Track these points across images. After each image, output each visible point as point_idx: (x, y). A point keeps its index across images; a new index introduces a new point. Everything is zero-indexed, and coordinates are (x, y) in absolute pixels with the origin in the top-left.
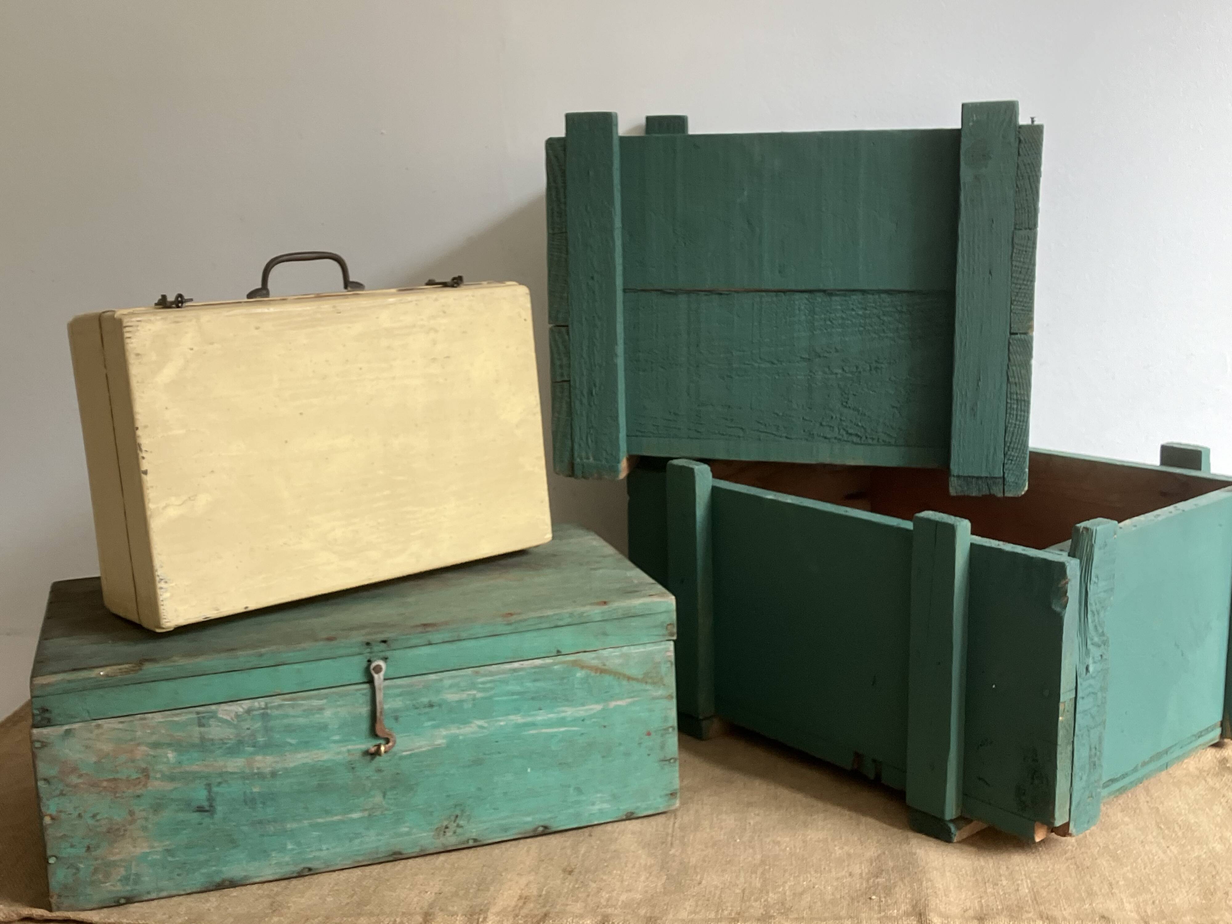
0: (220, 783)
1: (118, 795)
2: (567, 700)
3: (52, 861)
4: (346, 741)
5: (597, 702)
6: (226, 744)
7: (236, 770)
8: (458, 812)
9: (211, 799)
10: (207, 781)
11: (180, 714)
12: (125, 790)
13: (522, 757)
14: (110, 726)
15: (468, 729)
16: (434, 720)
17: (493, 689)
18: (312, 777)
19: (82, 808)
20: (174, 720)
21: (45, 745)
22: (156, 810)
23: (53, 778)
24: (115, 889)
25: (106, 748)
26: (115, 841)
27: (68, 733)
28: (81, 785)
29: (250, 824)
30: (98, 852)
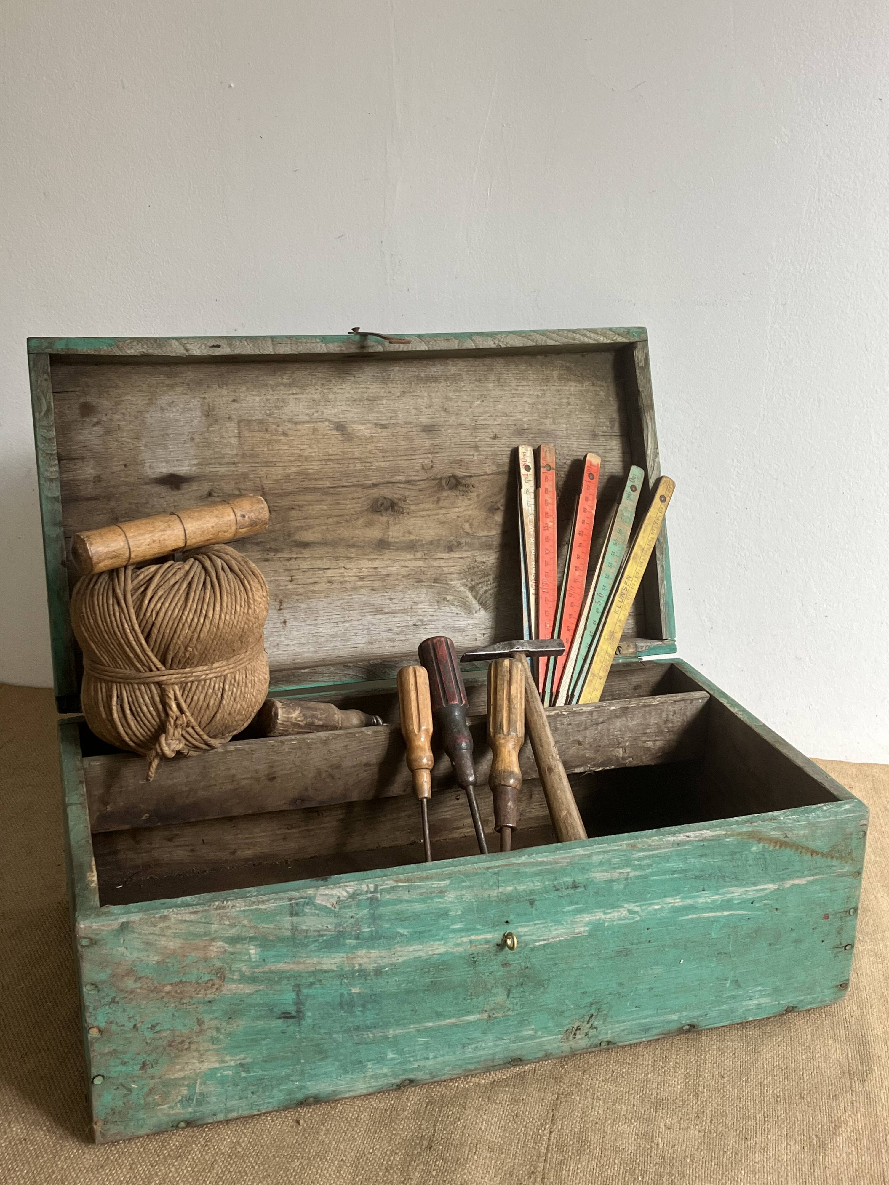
0: (312, 984)
1: (185, 1001)
2: (737, 879)
3: (98, 1081)
4: (468, 930)
5: (773, 881)
6: (322, 936)
7: (334, 968)
8: (593, 1011)
9: (299, 1003)
10: (297, 982)
11: (268, 900)
12: (194, 994)
13: (675, 946)
14: (179, 917)
15: (615, 915)
16: (577, 904)
17: (650, 866)
18: (425, 973)
19: (138, 1018)
20: (260, 909)
21: (93, 942)
22: (230, 1018)
23: (103, 982)
24: (174, 1112)
25: (173, 944)
26: (177, 1056)
27: (124, 927)
28: (138, 990)
29: (345, 1030)
30: (156, 1070)
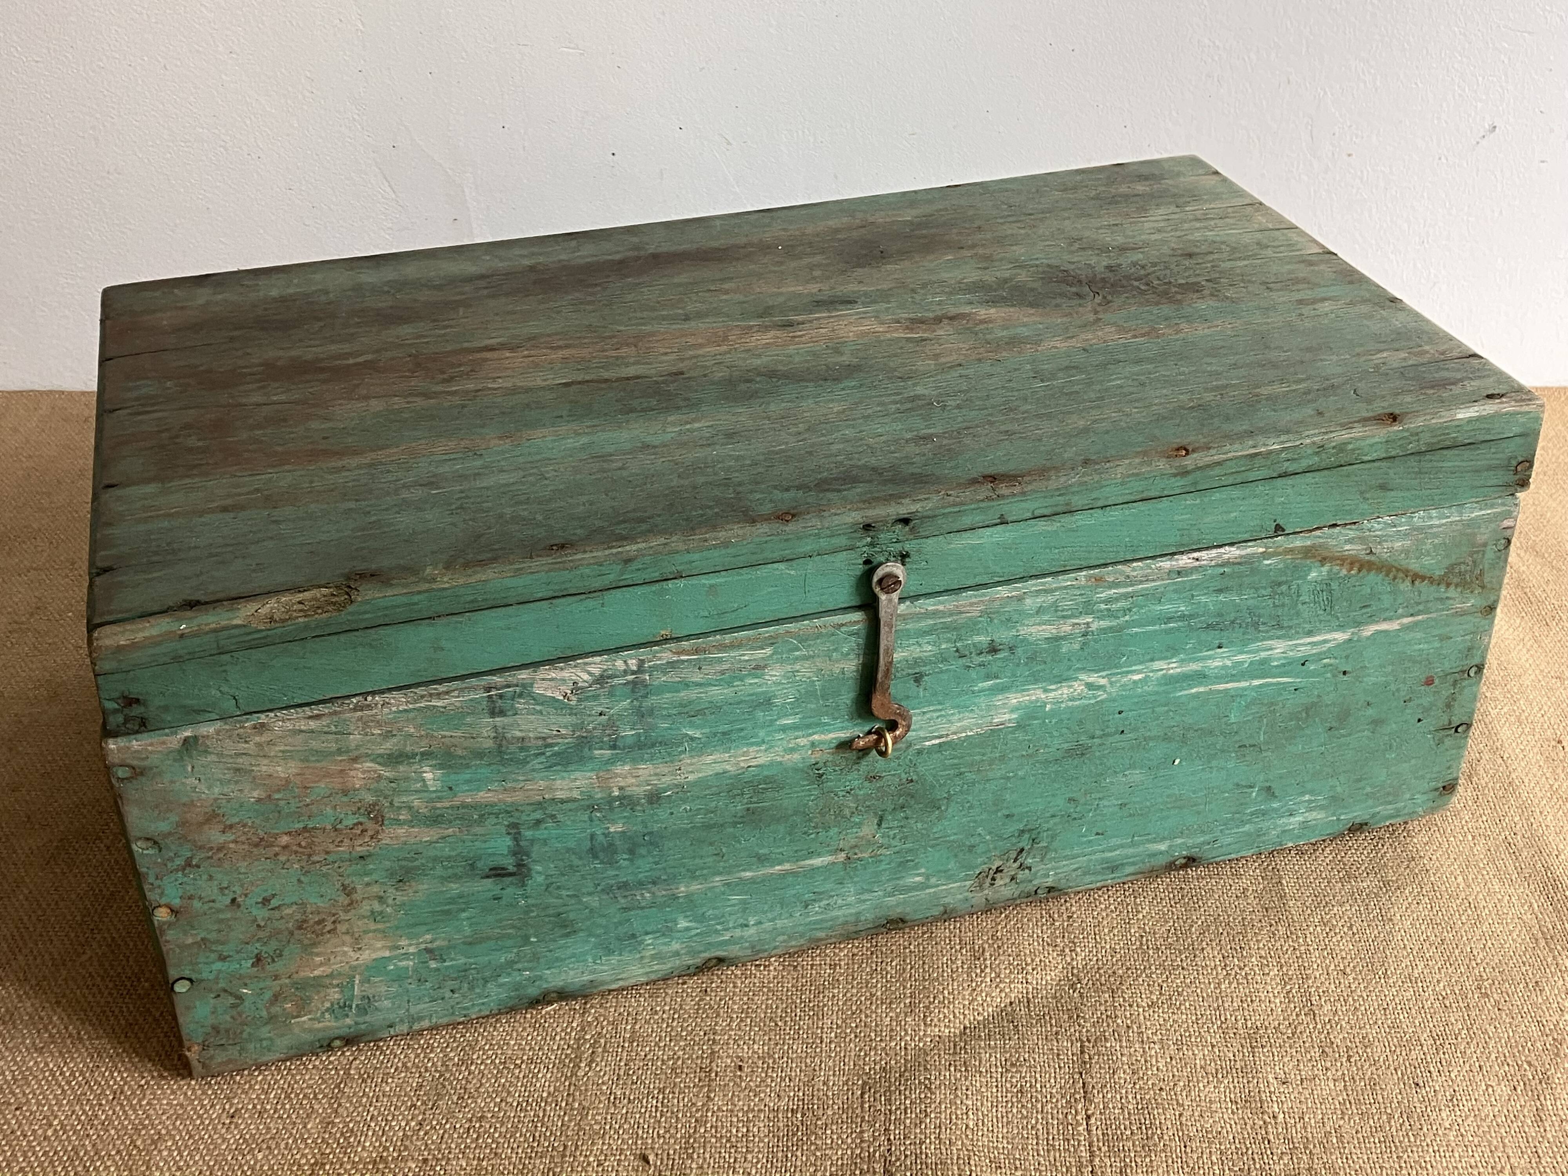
0: (538, 822)
1: (315, 858)
2: (1280, 626)
3: (181, 987)
4: (808, 726)
5: (1341, 627)
6: (551, 745)
7: (576, 794)
8: (1025, 843)
9: (519, 852)
10: (511, 820)
11: (447, 693)
12: (331, 847)
13: (1166, 738)
14: (289, 725)
15: (1064, 691)
16: (997, 677)
17: (1126, 611)
18: (734, 797)
19: (237, 889)
20: (434, 706)
21: (138, 773)
22: (401, 881)
23: (167, 836)
24: (321, 1025)
25: (283, 770)
26: (314, 945)
27: (190, 745)
28: (232, 846)
29: (603, 890)
30: (279, 966)
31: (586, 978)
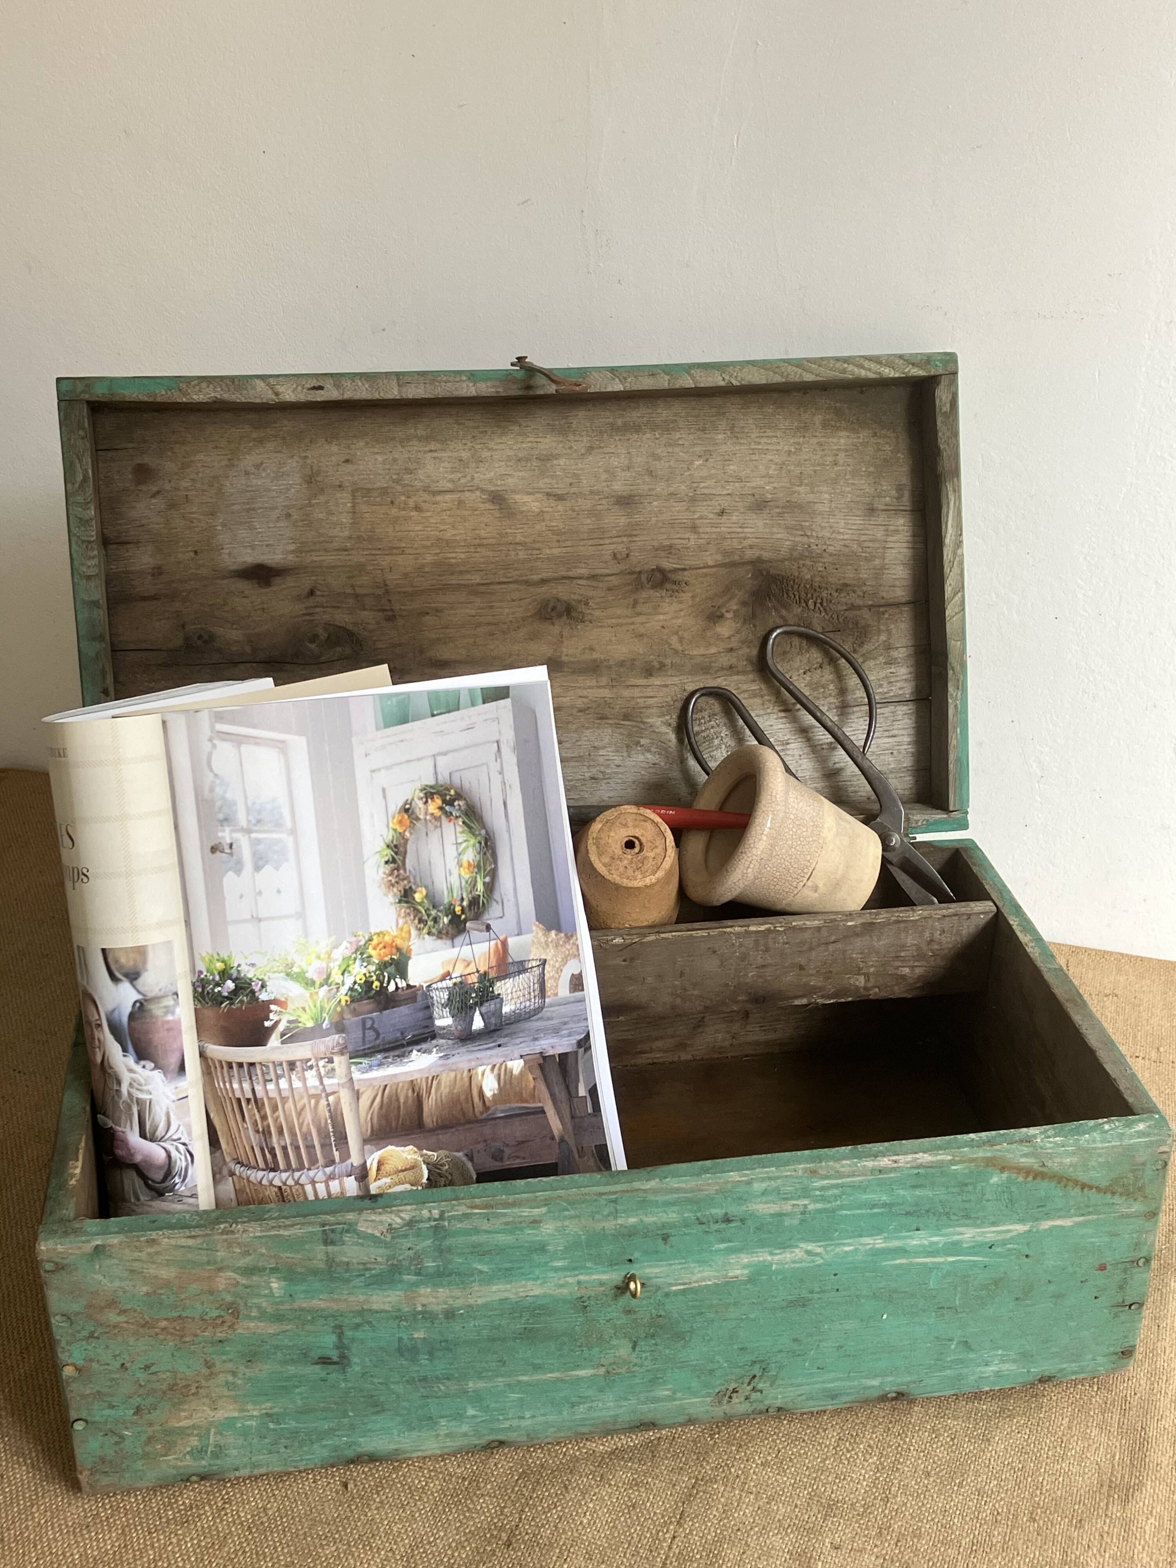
0: (357, 1326)
1: (187, 1339)
2: (967, 1217)
3: (79, 1426)
4: (575, 1269)
5: (1021, 1221)
6: (370, 1269)
7: (388, 1307)
8: (757, 1371)
9: (340, 1346)
10: (337, 1322)
11: (292, 1226)
12: (198, 1332)
13: (874, 1296)
14: (173, 1242)
15: (788, 1256)
16: (730, 1241)
17: (836, 1197)
18: (515, 1318)
19: (126, 1356)
20: (281, 1235)
21: (60, 1268)
22: (249, 1361)
23: (77, 1314)
24: (182, 1464)
25: (165, 1273)
26: (181, 1403)
27: (98, 1250)
28: (124, 1325)
29: (407, 1381)
30: (154, 1416)
31: (392, 1447)
